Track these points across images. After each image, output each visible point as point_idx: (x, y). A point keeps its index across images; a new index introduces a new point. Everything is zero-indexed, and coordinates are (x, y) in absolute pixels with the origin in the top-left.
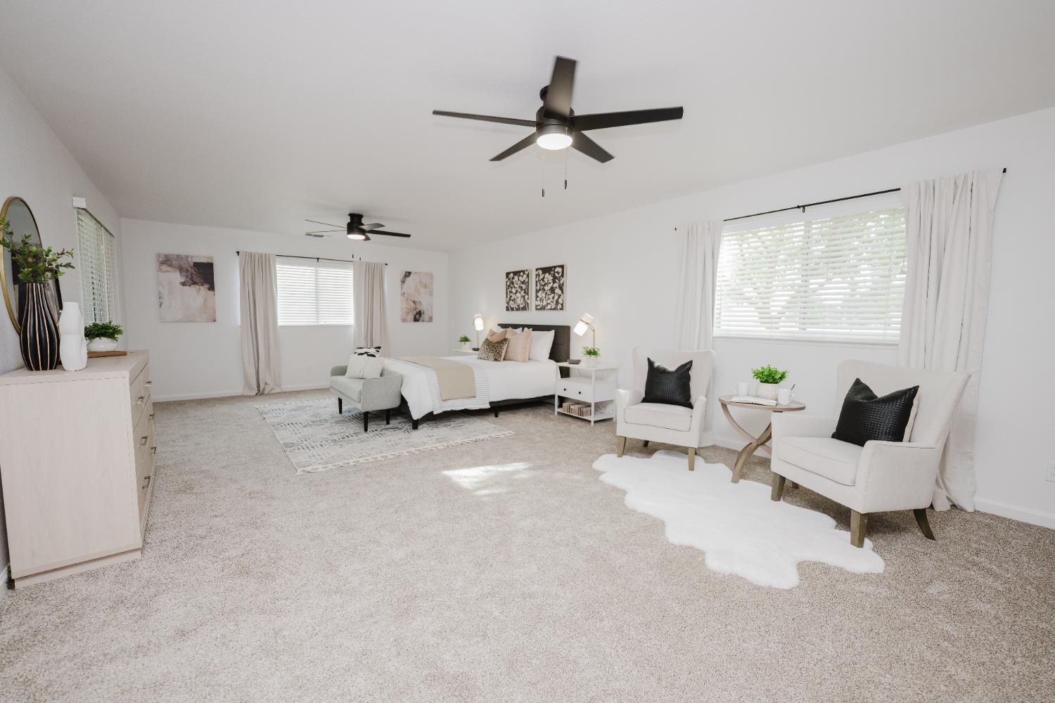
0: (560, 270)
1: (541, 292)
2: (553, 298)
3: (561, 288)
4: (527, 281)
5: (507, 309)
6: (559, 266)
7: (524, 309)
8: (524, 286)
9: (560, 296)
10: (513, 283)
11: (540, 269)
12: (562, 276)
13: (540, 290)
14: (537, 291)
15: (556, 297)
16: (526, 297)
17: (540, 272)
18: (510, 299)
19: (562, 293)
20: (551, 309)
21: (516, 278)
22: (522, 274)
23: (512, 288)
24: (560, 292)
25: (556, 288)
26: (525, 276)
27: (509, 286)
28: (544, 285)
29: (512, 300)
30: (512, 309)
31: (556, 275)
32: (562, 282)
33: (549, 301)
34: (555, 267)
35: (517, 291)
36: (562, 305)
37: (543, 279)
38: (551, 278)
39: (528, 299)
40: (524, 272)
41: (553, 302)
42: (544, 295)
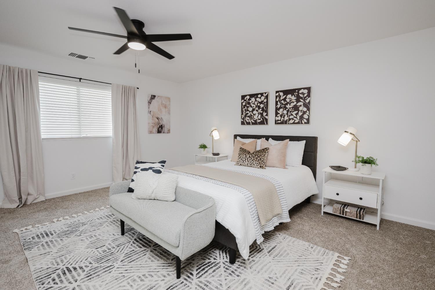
0: (306, 91)
1: (281, 110)
2: (297, 114)
3: (307, 106)
4: (265, 101)
5: (243, 123)
6: (304, 89)
7: (262, 123)
8: (262, 106)
9: (304, 113)
10: (249, 103)
11: (281, 91)
12: (309, 96)
13: (280, 108)
14: (277, 109)
15: (300, 114)
16: (265, 114)
17: (281, 94)
18: (246, 116)
19: (309, 109)
20: (294, 123)
21: (253, 99)
22: (259, 96)
23: (248, 107)
24: (305, 109)
25: (301, 106)
26: (263, 98)
27: (245, 105)
28: (287, 104)
29: (248, 116)
30: (248, 124)
31: (301, 96)
32: (307, 101)
33: (291, 117)
34: (299, 89)
35: (253, 110)
36: (308, 120)
37: (285, 100)
38: (293, 98)
39: (267, 115)
40: (262, 94)
41: (296, 118)
42: (285, 112)
